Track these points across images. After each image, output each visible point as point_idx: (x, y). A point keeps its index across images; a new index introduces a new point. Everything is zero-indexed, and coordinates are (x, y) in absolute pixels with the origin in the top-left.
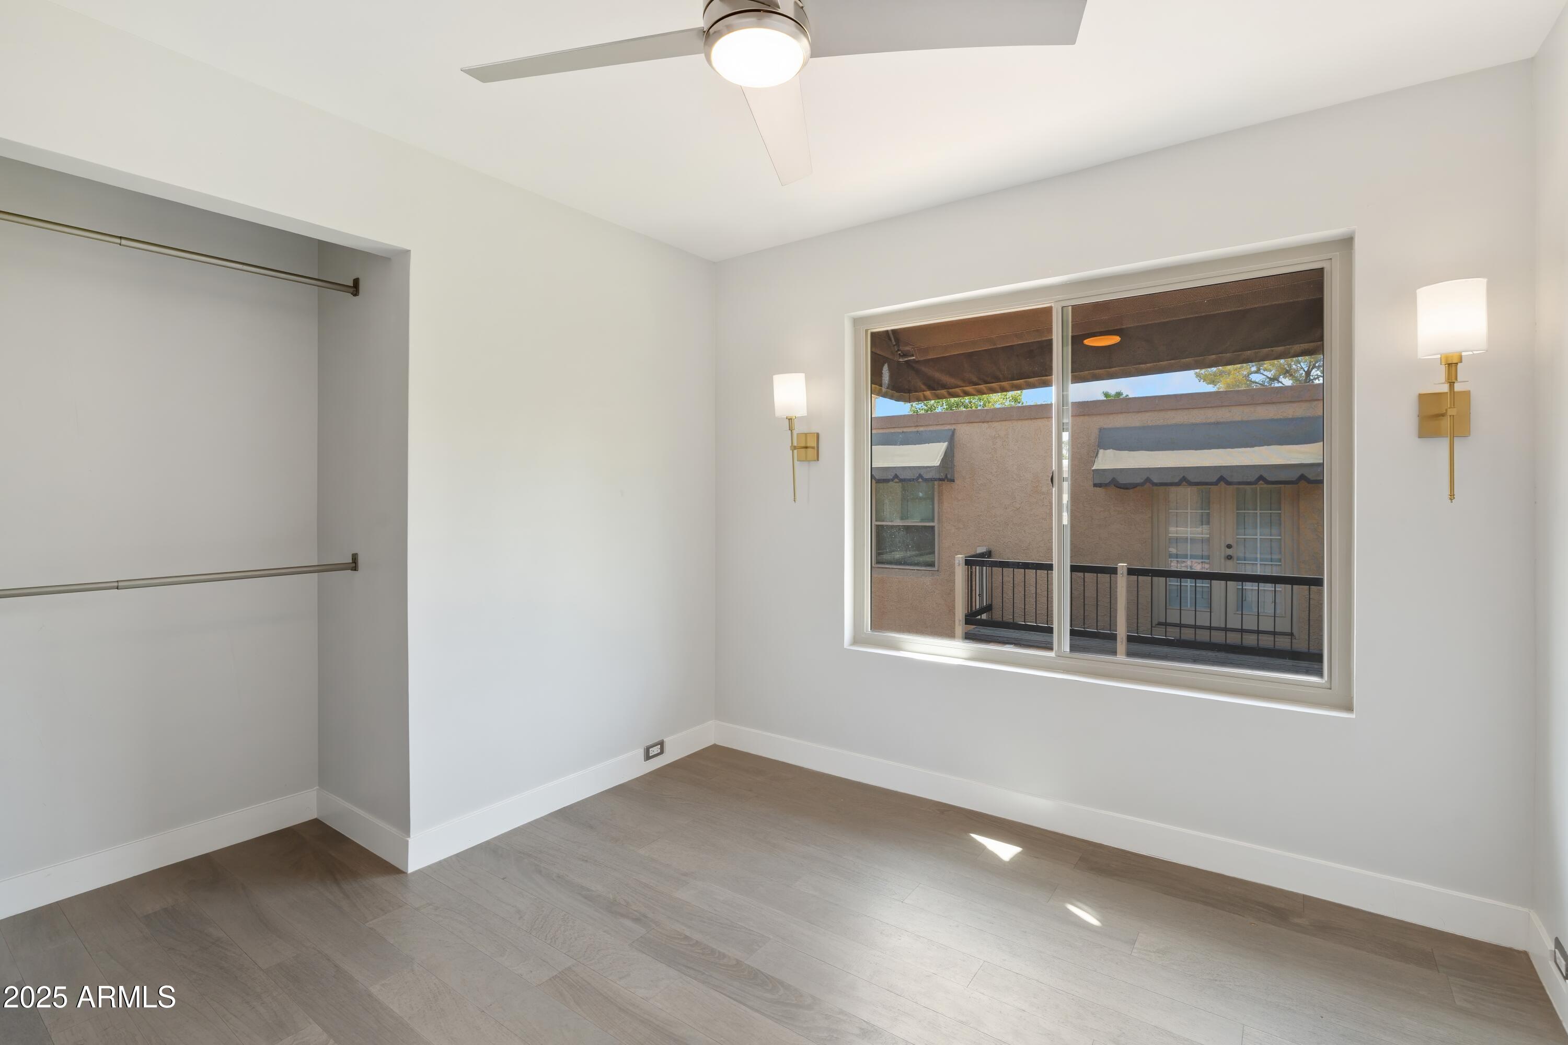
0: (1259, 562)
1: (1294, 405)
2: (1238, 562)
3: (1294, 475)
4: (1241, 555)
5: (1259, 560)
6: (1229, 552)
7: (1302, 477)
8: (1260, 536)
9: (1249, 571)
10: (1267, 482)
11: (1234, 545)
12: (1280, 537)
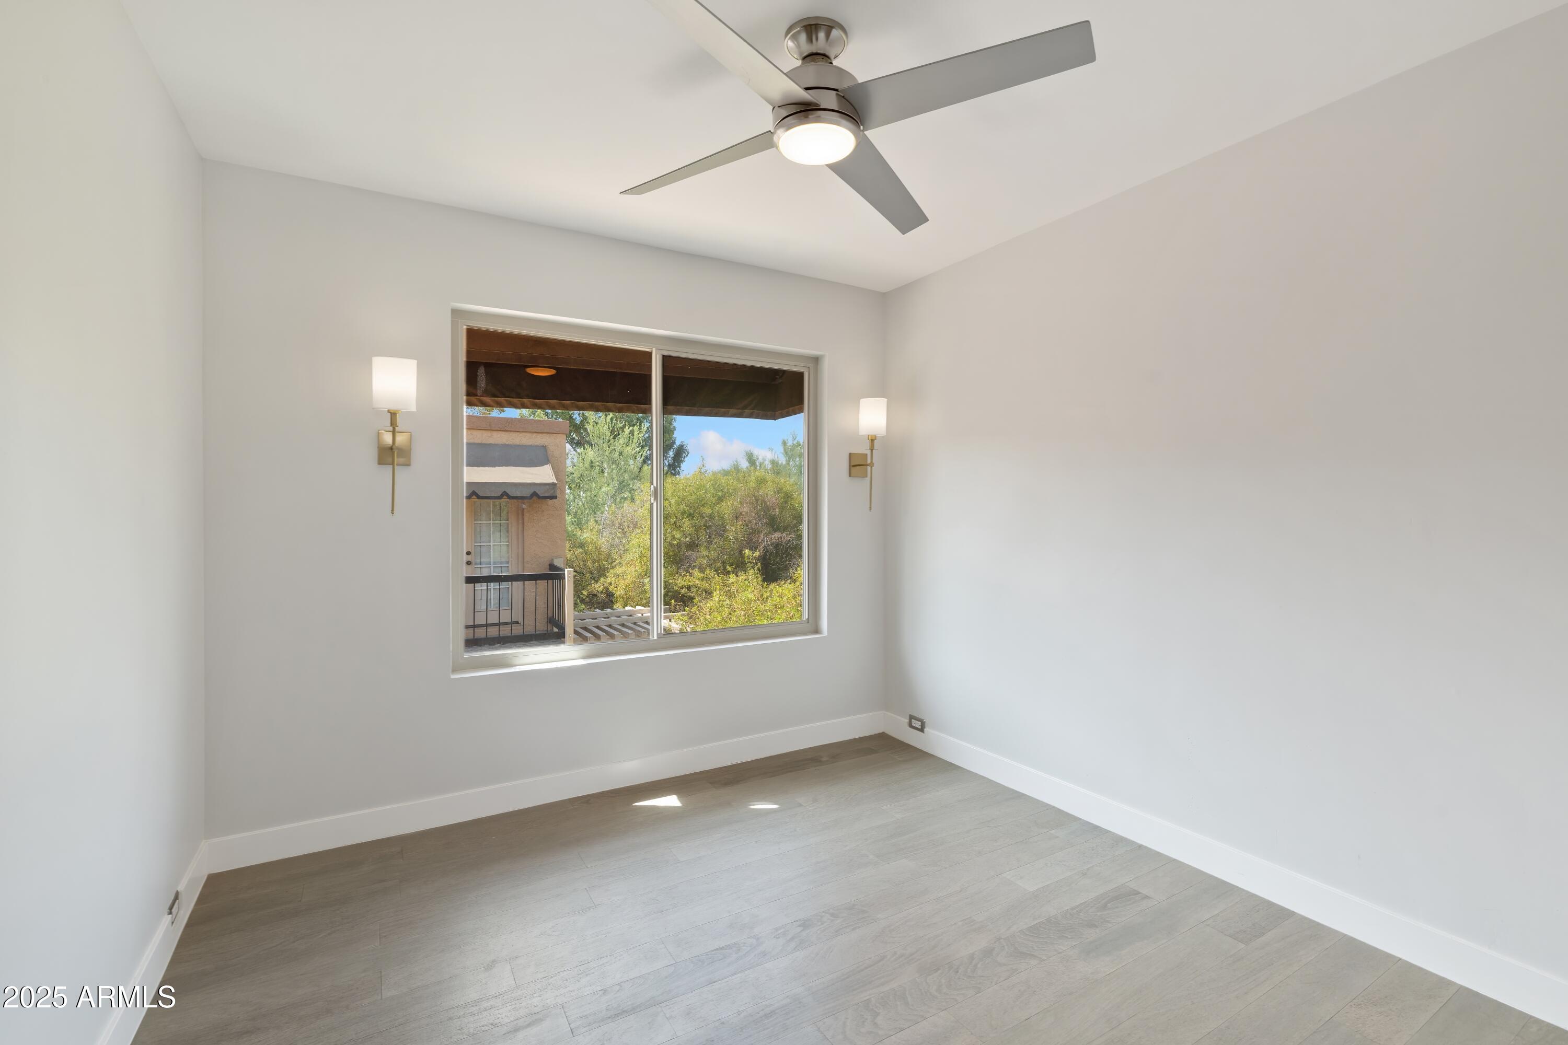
0: (492, 566)
1: (521, 435)
2: (476, 566)
3: (527, 493)
4: (478, 561)
5: (492, 563)
6: (469, 558)
7: (535, 494)
8: (493, 542)
9: (485, 573)
10: (509, 497)
11: (472, 552)
12: (508, 543)
